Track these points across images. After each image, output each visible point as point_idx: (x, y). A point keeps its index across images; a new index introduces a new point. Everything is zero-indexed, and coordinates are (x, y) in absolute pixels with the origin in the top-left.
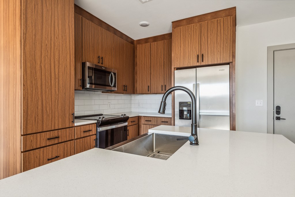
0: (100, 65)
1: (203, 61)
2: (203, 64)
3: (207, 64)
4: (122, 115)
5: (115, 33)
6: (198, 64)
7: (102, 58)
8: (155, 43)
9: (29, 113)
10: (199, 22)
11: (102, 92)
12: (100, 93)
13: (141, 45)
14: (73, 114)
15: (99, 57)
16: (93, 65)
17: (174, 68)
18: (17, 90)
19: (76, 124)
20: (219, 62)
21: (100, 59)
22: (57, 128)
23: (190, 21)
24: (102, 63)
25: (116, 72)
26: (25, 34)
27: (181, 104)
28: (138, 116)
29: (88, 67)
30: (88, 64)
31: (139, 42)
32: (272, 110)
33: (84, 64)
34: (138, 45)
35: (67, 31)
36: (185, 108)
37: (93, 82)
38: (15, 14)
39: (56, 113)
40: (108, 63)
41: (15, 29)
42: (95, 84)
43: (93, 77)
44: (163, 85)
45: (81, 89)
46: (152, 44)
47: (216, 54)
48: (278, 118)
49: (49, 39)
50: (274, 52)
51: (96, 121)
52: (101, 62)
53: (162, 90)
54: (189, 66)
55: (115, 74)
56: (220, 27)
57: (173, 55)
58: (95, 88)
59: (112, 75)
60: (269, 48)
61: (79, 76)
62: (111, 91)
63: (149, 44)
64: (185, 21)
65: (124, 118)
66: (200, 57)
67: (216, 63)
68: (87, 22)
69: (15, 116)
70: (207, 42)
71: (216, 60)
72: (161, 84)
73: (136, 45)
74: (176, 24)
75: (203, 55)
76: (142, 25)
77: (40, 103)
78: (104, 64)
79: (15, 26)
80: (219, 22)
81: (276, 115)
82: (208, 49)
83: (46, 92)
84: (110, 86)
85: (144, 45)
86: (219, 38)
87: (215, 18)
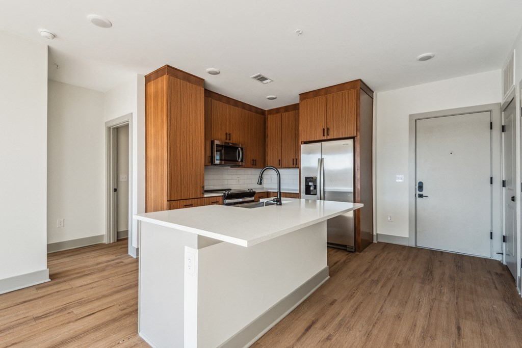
0: (228, 141)
1: (328, 135)
2: (329, 138)
3: (332, 138)
4: (249, 190)
5: (244, 108)
6: (324, 138)
7: (230, 134)
8: (287, 113)
9: (172, 184)
10: (325, 94)
11: (231, 167)
12: (228, 167)
13: (272, 116)
14: (203, 187)
15: (227, 134)
16: (222, 142)
17: (302, 142)
18: (165, 168)
19: (205, 196)
20: (344, 136)
21: (228, 136)
22: (191, 198)
23: (316, 93)
24: (230, 140)
25: (243, 147)
26: (170, 126)
27: (307, 178)
28: (268, 192)
29: (216, 145)
30: (217, 142)
31: (271, 112)
32: (413, 186)
33: (212, 142)
34: (269, 116)
35: (199, 118)
36: (310, 184)
37: (223, 158)
38: (162, 111)
39: (191, 186)
40: (236, 138)
41: (163, 122)
42: (225, 160)
43: (223, 151)
44: (294, 158)
45: (210, 165)
46: (284, 114)
47: (341, 127)
48: (421, 196)
49: (186, 127)
50: (416, 120)
51: (223, 194)
52: (228, 138)
53: (293, 164)
54: (316, 139)
55: (242, 149)
56: (345, 100)
57: (300, 128)
58: (225, 163)
59: (239, 151)
60: (411, 116)
61: (209, 153)
62: (239, 166)
63: (280, 114)
64: (311, 93)
65: (250, 192)
66: (326, 131)
67: (341, 137)
68: (216, 103)
69: (163, 187)
70: (333, 115)
71: (341, 134)
72: (292, 158)
73: (267, 116)
74: (304, 96)
75: (328, 129)
76: (269, 99)
77: (179, 177)
78: (231, 140)
79: (162, 119)
80: (344, 94)
81: (418, 192)
82: (333, 122)
83: (183, 168)
84: (238, 161)
85: (275, 115)
86: (344, 111)
87: (341, 91)
